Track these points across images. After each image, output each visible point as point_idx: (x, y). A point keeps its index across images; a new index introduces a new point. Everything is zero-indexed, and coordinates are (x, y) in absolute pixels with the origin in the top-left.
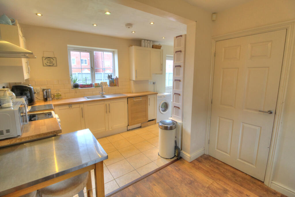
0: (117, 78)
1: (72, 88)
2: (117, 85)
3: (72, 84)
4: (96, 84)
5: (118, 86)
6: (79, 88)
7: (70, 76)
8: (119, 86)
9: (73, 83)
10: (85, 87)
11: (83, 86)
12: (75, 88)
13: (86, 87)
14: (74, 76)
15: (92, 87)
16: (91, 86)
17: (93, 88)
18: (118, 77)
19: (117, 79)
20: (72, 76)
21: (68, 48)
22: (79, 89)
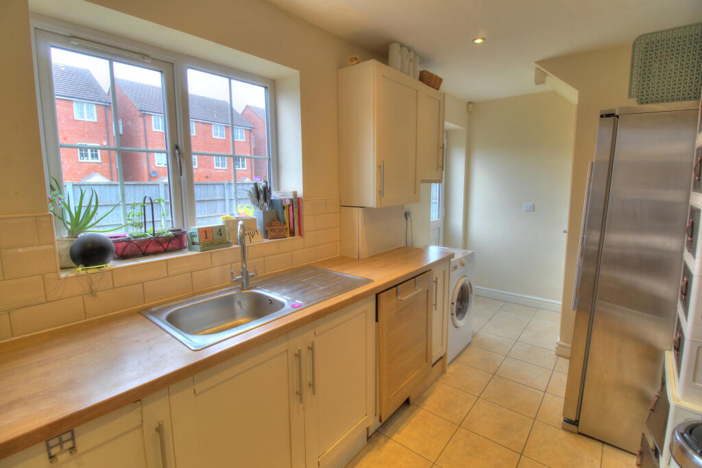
0: (299, 200)
1: (63, 268)
2: (297, 229)
3: (62, 239)
4: (205, 232)
5: (300, 234)
6: (112, 264)
7: (49, 194)
8: (306, 234)
9: (66, 234)
10: (145, 254)
11: (133, 249)
12: (86, 265)
13: (151, 248)
14: (70, 195)
15: (180, 248)
16: (175, 242)
17: (187, 253)
18: (300, 193)
19: (296, 202)
20: (61, 192)
21: (34, 23)
22: (111, 271)
